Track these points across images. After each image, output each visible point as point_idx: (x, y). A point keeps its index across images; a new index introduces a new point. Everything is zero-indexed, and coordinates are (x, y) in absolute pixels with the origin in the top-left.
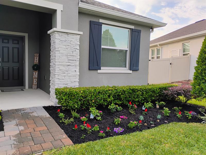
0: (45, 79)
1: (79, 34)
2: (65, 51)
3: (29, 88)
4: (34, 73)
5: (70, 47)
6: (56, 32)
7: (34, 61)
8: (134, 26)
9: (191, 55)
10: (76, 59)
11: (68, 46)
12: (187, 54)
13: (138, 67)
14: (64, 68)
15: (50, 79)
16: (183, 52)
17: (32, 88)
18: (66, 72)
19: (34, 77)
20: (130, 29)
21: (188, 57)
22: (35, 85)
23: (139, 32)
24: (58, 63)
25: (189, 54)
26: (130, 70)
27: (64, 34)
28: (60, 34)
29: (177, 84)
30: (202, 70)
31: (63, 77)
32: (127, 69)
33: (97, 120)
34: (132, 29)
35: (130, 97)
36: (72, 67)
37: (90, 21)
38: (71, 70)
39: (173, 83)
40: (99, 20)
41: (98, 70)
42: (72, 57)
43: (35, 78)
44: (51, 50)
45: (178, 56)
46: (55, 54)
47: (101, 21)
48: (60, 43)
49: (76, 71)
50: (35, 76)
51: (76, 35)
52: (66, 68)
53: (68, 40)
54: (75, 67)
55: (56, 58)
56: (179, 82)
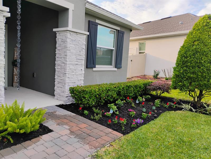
0: (35, 76)
1: (85, 34)
2: (75, 50)
3: (8, 86)
4: (15, 69)
5: (78, 46)
6: (68, 32)
7: (14, 56)
8: (119, 28)
9: (146, 53)
10: (82, 58)
11: (77, 46)
12: (143, 53)
13: (121, 65)
14: (73, 67)
15: (55, 78)
16: (139, 51)
17: (13, 86)
18: (74, 71)
19: (14, 73)
20: (116, 30)
21: (144, 55)
22: (16, 82)
23: (123, 33)
24: (69, 62)
25: (145, 52)
26: (116, 68)
27: (74, 33)
28: (72, 33)
29: (136, 79)
30: (183, 71)
31: (72, 76)
32: (113, 67)
33: (116, 114)
34: (119, 30)
35: (127, 93)
36: (79, 66)
37: (89, 21)
38: (78, 69)
39: (132, 77)
40: (95, 20)
41: (94, 68)
42: (80, 56)
43: (16, 75)
44: (56, 48)
45: (135, 54)
46: (67, 53)
47: (97, 21)
48: (71, 42)
49: (82, 70)
50: (16, 73)
51: (84, 35)
52: (75, 67)
53: (77, 39)
54: (81, 66)
55: (67, 57)
56: (137, 77)
